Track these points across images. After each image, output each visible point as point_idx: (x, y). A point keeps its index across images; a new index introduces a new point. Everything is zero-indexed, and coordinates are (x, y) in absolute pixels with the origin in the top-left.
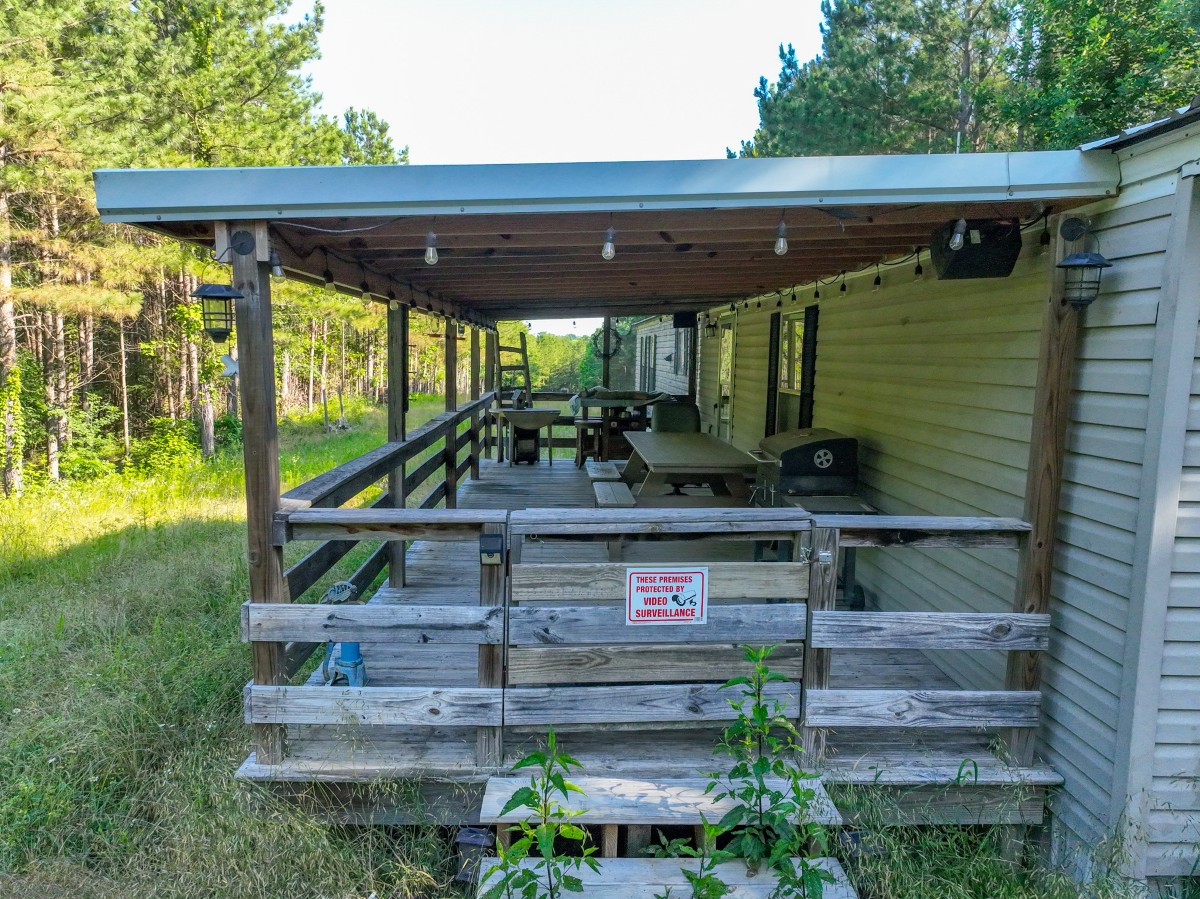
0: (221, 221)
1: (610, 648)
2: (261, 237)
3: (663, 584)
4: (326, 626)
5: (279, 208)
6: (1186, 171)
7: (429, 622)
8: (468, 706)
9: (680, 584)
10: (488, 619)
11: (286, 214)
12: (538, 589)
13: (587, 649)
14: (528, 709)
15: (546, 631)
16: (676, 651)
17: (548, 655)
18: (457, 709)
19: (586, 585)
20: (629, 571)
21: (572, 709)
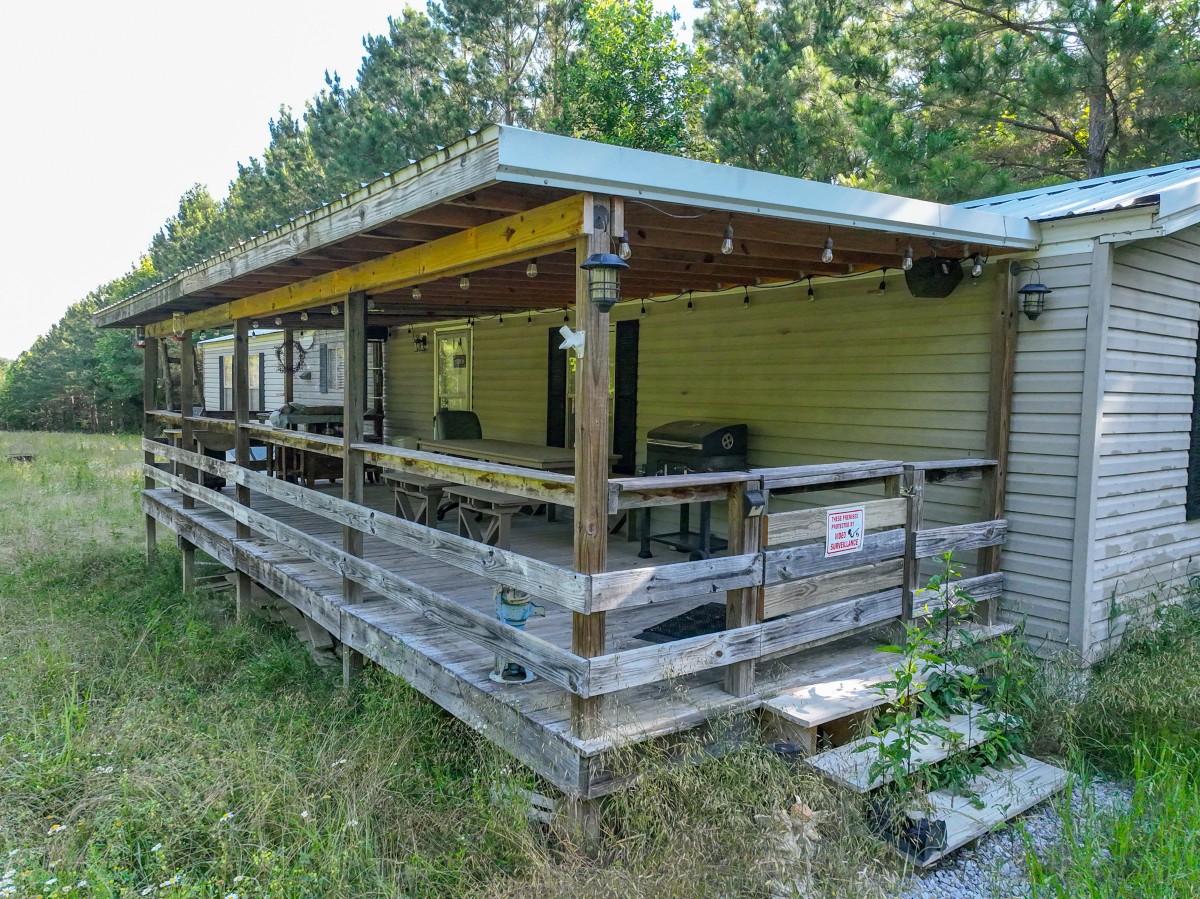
0: (590, 193)
1: (817, 578)
2: (619, 211)
3: (845, 521)
4: (648, 588)
5: (641, 188)
6: (1103, 239)
7: (718, 573)
8: (740, 643)
9: (852, 520)
10: (753, 564)
11: (646, 195)
12: (782, 534)
13: (805, 580)
14: (774, 638)
15: (785, 569)
16: (849, 575)
17: (786, 589)
18: (733, 648)
19: (806, 528)
20: (829, 512)
21: (797, 633)
